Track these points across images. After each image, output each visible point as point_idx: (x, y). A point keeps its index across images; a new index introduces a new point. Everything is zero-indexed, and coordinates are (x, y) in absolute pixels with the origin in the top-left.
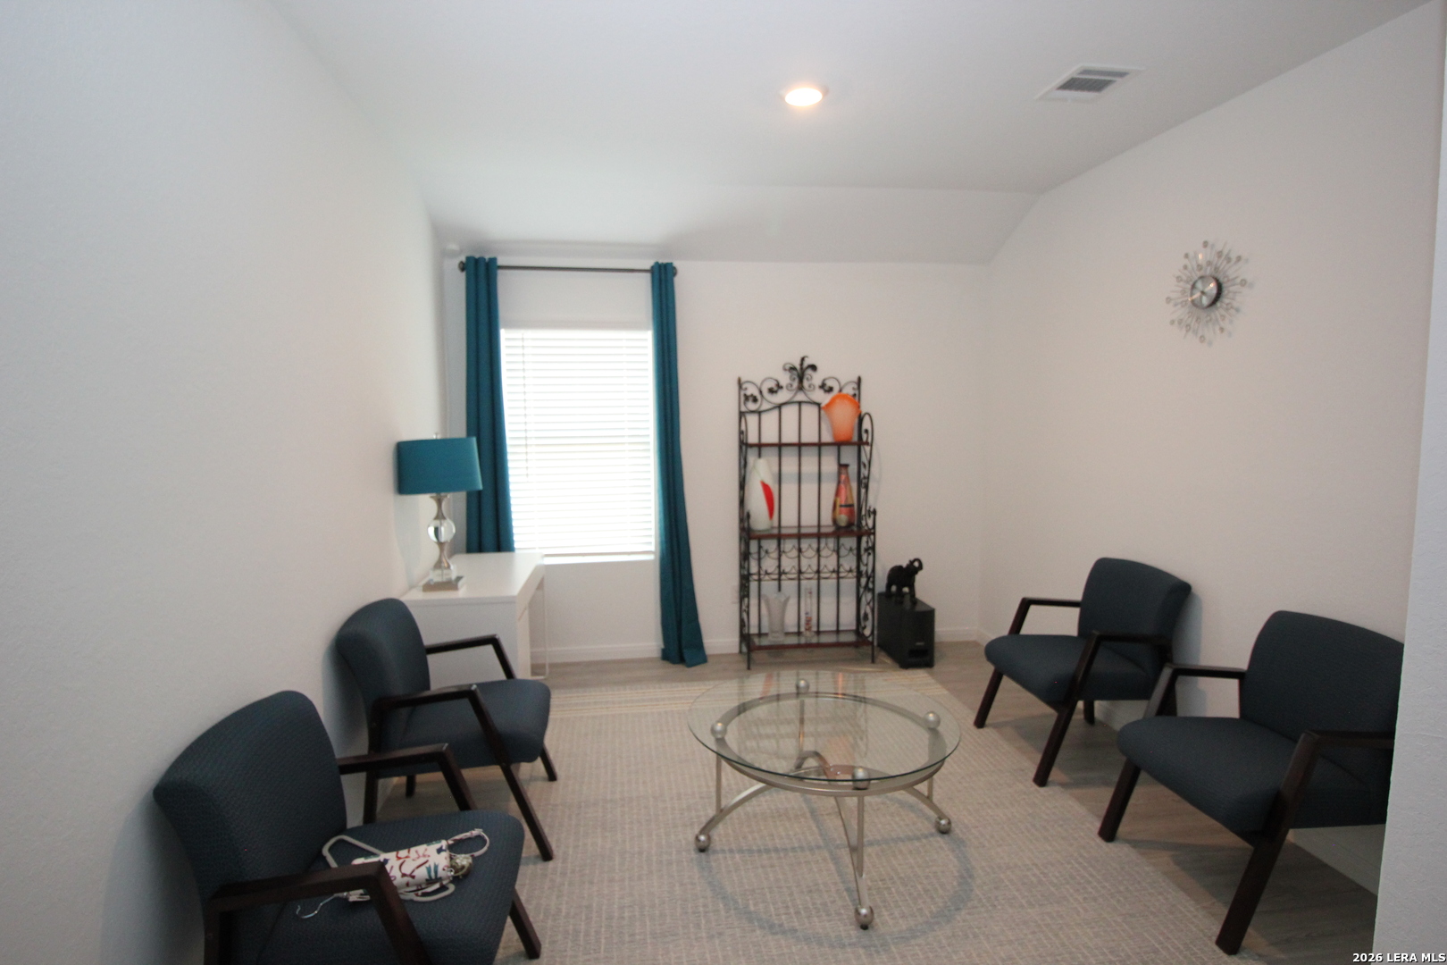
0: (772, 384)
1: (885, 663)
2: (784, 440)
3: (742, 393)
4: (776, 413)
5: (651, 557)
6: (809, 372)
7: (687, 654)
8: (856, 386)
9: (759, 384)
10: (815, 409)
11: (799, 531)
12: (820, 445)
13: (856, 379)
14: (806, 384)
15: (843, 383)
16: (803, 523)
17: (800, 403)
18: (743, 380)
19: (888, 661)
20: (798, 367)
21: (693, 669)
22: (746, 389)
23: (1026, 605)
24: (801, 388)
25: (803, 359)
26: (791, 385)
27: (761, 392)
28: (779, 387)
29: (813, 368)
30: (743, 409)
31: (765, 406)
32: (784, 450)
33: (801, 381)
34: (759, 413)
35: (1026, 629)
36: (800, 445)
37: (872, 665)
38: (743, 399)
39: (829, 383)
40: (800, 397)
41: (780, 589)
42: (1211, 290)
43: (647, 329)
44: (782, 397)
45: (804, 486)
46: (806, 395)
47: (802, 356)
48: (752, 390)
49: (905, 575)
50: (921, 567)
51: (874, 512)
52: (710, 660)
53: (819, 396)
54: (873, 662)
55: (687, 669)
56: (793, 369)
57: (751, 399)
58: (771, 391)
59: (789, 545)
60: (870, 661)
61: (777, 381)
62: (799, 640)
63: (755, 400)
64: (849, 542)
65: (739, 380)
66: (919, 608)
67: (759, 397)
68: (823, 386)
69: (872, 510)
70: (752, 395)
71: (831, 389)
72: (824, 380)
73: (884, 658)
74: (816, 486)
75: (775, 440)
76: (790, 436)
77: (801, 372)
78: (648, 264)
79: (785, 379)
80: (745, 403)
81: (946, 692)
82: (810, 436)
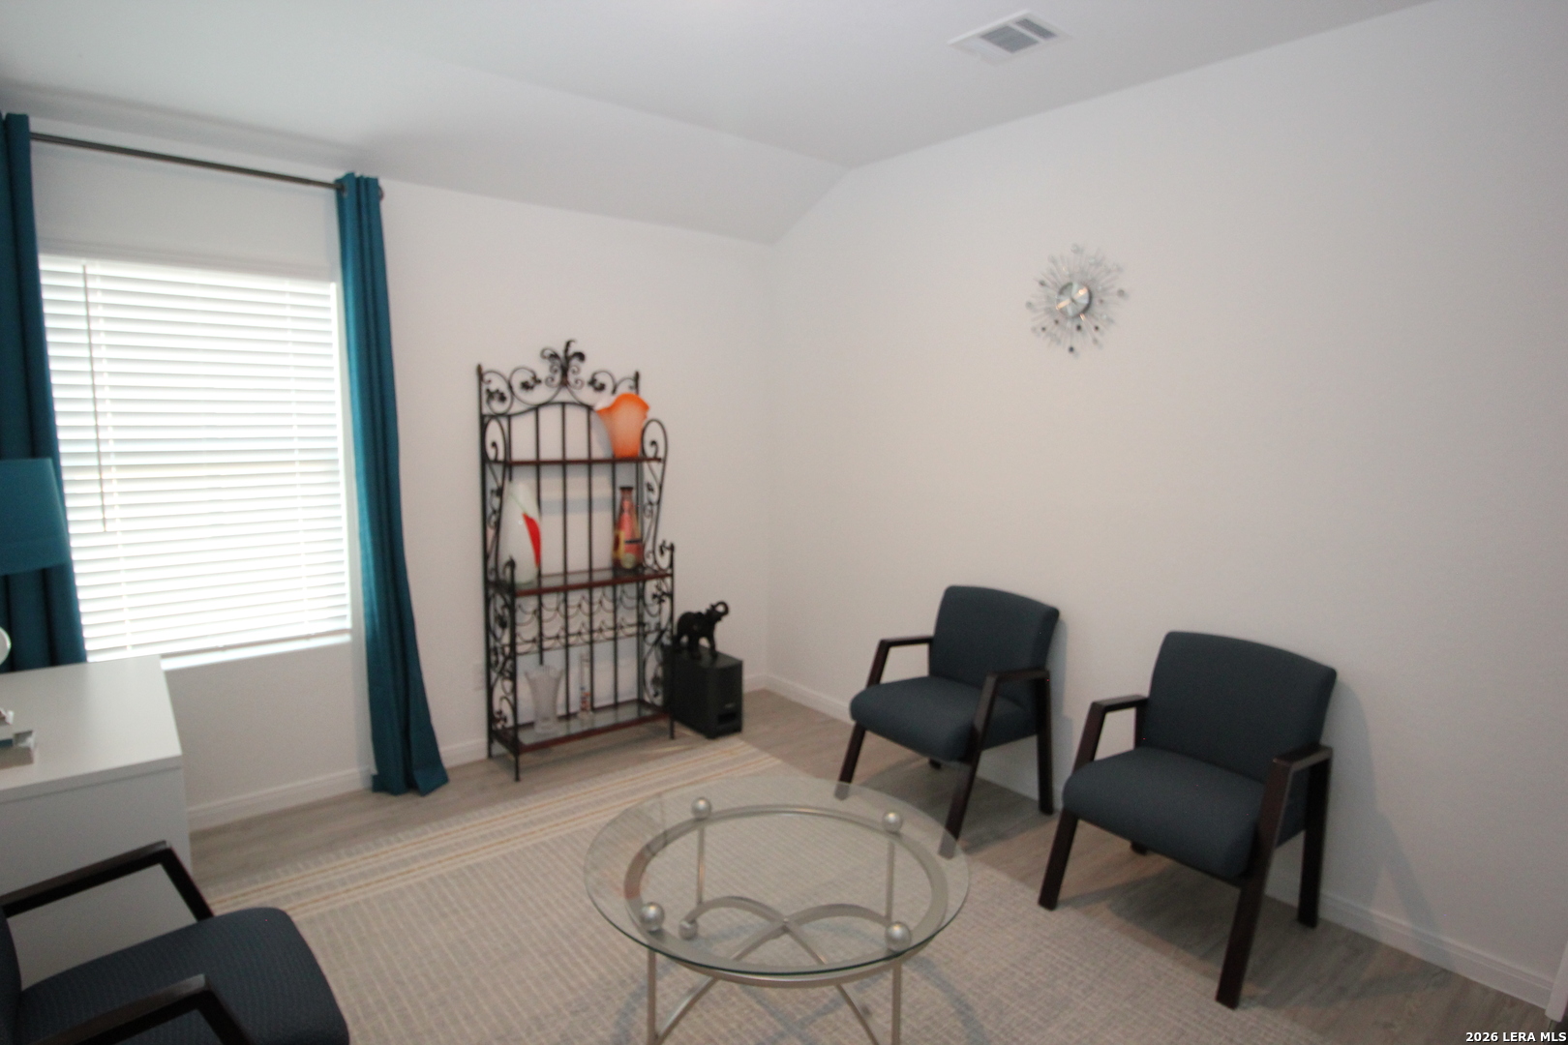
0: (527, 377)
1: (684, 736)
2: (544, 456)
3: (484, 388)
4: (531, 417)
5: (346, 638)
6: (575, 362)
7: (419, 776)
8: (632, 383)
9: (507, 376)
10: (582, 414)
11: (566, 580)
12: (590, 463)
13: (632, 374)
14: (571, 378)
15: (618, 379)
16: (571, 568)
17: (563, 404)
18: (485, 369)
19: (688, 733)
20: (561, 353)
21: (432, 797)
22: (490, 381)
23: (885, 647)
24: (564, 383)
25: (568, 344)
26: (553, 380)
27: (510, 387)
28: (537, 381)
29: (581, 356)
30: (486, 410)
31: (517, 407)
32: (544, 470)
33: (565, 371)
34: (509, 417)
35: (889, 676)
36: (564, 463)
37: (673, 742)
38: (485, 397)
39: (601, 379)
40: (564, 396)
41: (541, 662)
42: (1082, 297)
43: (331, 279)
44: (540, 394)
45: (570, 517)
46: (572, 393)
47: (567, 339)
48: (497, 384)
49: (704, 622)
50: (726, 612)
51: (672, 548)
52: (451, 776)
53: (587, 395)
54: (672, 737)
55: (420, 799)
56: (554, 356)
57: (497, 396)
58: (526, 386)
59: (550, 601)
60: (668, 736)
61: (533, 372)
62: (568, 727)
63: (502, 398)
64: (631, 590)
65: (479, 369)
66: (721, 664)
67: (507, 394)
68: (592, 382)
69: (668, 544)
70: (497, 391)
71: (602, 388)
72: (595, 374)
73: (681, 730)
74: (585, 516)
75: (531, 456)
76: (551, 451)
77: (565, 362)
78: (332, 175)
79: (543, 370)
80: (488, 402)
81: (778, 762)
82: (577, 450)
